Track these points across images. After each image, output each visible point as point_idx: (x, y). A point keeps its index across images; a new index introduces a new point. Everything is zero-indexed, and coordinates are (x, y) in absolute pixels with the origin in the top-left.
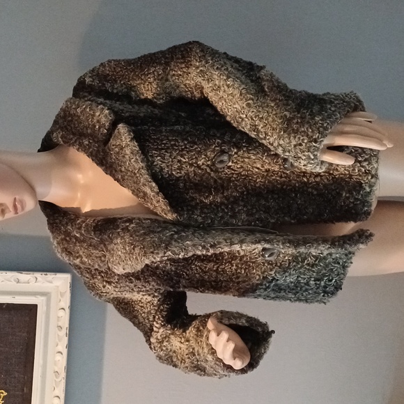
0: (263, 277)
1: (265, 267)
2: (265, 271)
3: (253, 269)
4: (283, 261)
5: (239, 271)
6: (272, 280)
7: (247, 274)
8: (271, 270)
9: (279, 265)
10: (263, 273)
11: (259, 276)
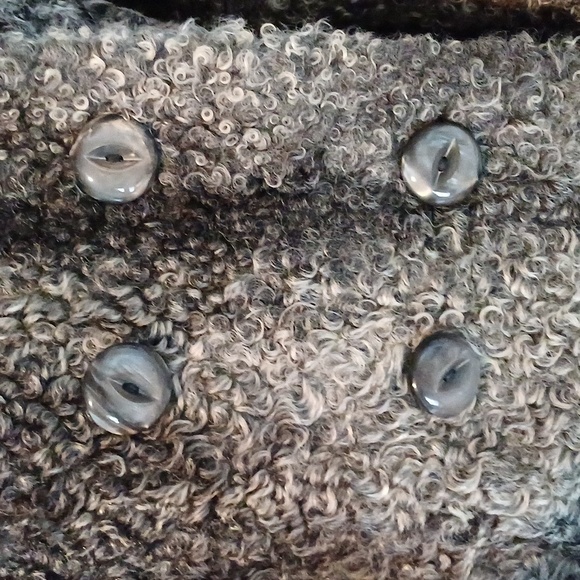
0: (431, 517)
1: (433, 464)
2: (432, 487)
3: (377, 480)
4: (506, 422)
5: (312, 502)
6: (475, 523)
7: (352, 514)
8: (463, 474)
9: (492, 440)
10: (427, 496)
11: (409, 510)
